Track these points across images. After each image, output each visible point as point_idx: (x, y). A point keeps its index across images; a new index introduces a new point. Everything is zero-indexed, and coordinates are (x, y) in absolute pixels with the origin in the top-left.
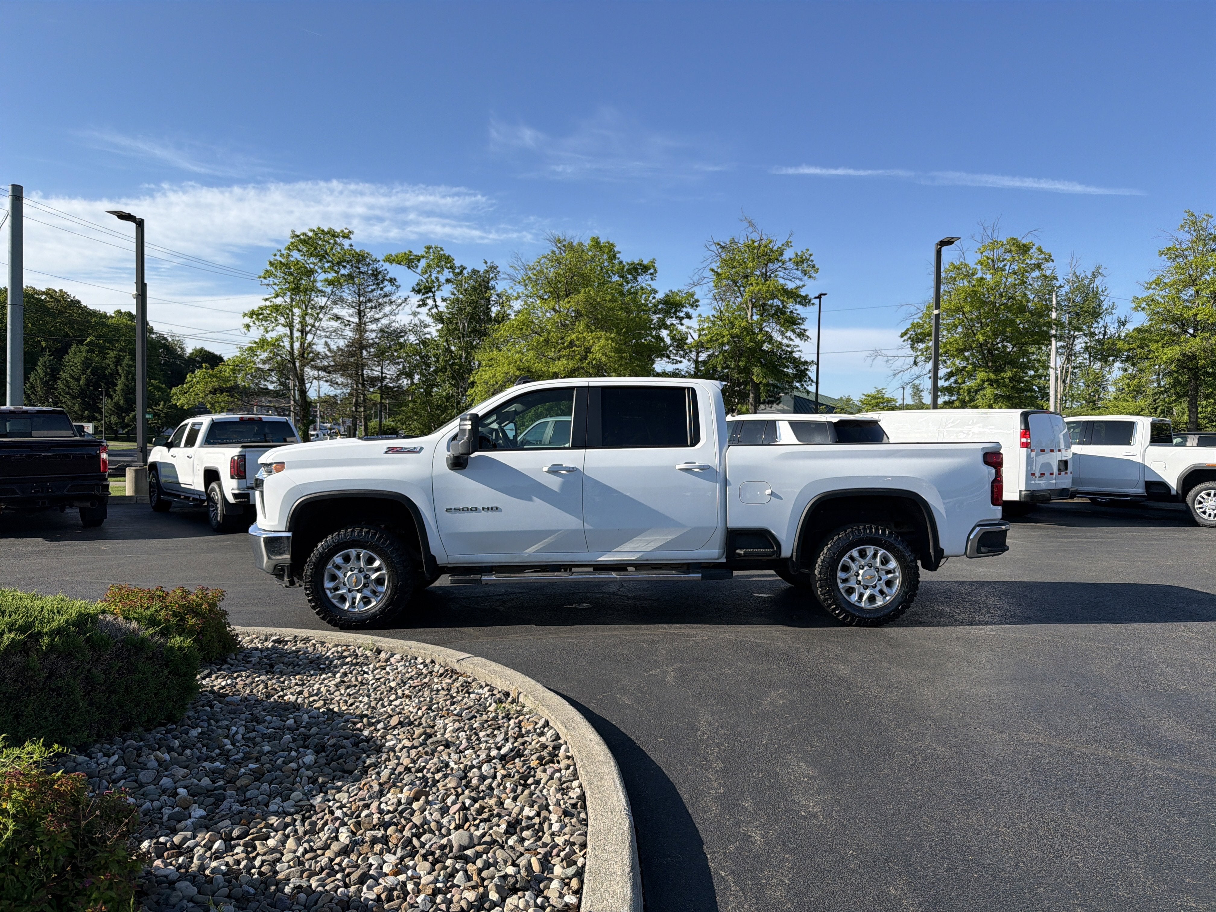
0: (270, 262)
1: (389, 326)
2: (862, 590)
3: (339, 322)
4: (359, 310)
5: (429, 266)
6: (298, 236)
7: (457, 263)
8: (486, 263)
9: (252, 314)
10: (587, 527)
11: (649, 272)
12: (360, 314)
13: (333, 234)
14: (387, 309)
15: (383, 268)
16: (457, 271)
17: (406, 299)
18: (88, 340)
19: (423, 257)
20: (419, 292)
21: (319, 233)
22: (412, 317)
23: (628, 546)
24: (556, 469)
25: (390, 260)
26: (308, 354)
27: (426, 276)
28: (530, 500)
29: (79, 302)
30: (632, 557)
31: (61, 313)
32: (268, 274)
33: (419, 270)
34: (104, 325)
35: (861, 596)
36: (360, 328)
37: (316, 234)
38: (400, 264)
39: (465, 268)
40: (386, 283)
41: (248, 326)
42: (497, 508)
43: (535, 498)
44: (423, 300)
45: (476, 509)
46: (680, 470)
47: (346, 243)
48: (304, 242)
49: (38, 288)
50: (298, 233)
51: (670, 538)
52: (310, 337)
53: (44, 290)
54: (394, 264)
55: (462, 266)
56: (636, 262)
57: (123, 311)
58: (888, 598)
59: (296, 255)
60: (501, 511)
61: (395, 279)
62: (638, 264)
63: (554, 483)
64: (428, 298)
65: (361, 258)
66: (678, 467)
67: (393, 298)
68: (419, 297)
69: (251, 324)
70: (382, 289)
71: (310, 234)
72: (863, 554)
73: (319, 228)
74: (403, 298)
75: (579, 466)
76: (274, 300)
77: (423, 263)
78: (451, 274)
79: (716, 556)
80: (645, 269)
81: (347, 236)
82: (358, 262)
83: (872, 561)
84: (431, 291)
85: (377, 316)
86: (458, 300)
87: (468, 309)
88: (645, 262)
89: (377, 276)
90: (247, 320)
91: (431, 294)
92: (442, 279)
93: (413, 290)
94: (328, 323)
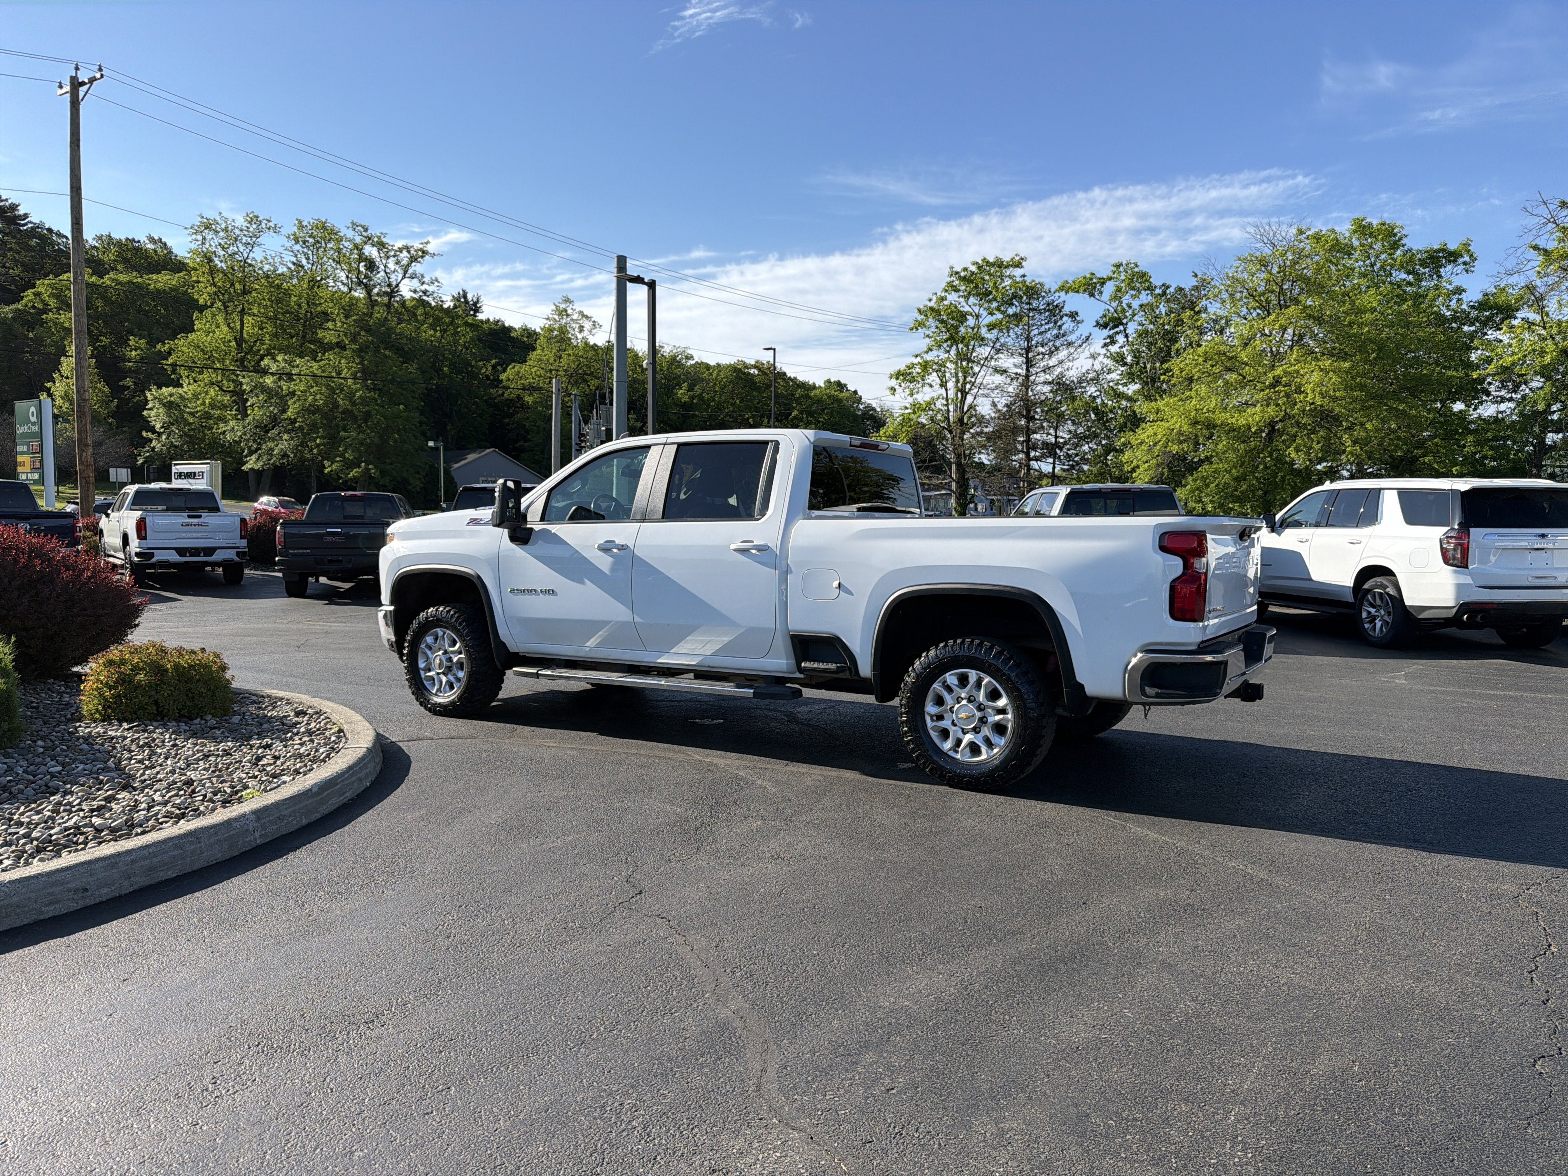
0: (919, 310)
1: (1061, 376)
2: (960, 735)
3: (1005, 375)
4: (1027, 358)
5: (1119, 289)
6: (957, 273)
7: (1156, 281)
8: (1196, 276)
9: (898, 375)
10: (637, 619)
11: (1461, 260)
12: (1029, 363)
13: (1000, 264)
14: (1063, 354)
15: (1060, 300)
16: (1158, 291)
17: (1087, 338)
18: (793, 414)
19: (1110, 279)
20: (1105, 326)
21: (984, 266)
22: (1090, 361)
23: (684, 647)
24: (609, 546)
25: (1065, 288)
26: (970, 418)
27: (1114, 304)
28: (583, 583)
29: (785, 374)
30: (692, 662)
31: (768, 386)
32: (919, 325)
33: (1106, 297)
34: (808, 397)
35: (959, 742)
36: (1027, 383)
37: (980, 268)
38: (1078, 292)
39: (1168, 287)
40: (1065, 318)
41: (893, 390)
42: (553, 591)
43: (587, 581)
44: (1110, 337)
45: (535, 591)
46: (735, 550)
47: (1017, 272)
48: (963, 279)
49: (747, 361)
50: (958, 269)
51: (726, 639)
52: (969, 399)
53: (753, 363)
54: (1071, 294)
55: (1164, 285)
56: (1436, 247)
57: (832, 380)
58: (995, 751)
59: (952, 297)
60: (556, 595)
61: (1077, 313)
62: (1438, 251)
63: (604, 562)
64: (1117, 333)
65: (1032, 291)
66: (733, 547)
67: (1072, 338)
68: (1106, 332)
69: (897, 387)
70: (1060, 327)
71: (974, 268)
72: (963, 681)
73: (984, 260)
74: (1083, 337)
75: (631, 544)
76: (925, 356)
77: (1109, 288)
78: (1150, 297)
79: (785, 668)
80: (1453, 257)
81: (1018, 265)
82: (1030, 297)
83: (974, 693)
84: (1122, 324)
85: (1051, 364)
86: (1147, 332)
87: (1160, 344)
88: (1452, 247)
89: (1054, 311)
90: (894, 383)
91: (1121, 328)
92: (1136, 304)
93: (1098, 324)
94: (992, 377)
